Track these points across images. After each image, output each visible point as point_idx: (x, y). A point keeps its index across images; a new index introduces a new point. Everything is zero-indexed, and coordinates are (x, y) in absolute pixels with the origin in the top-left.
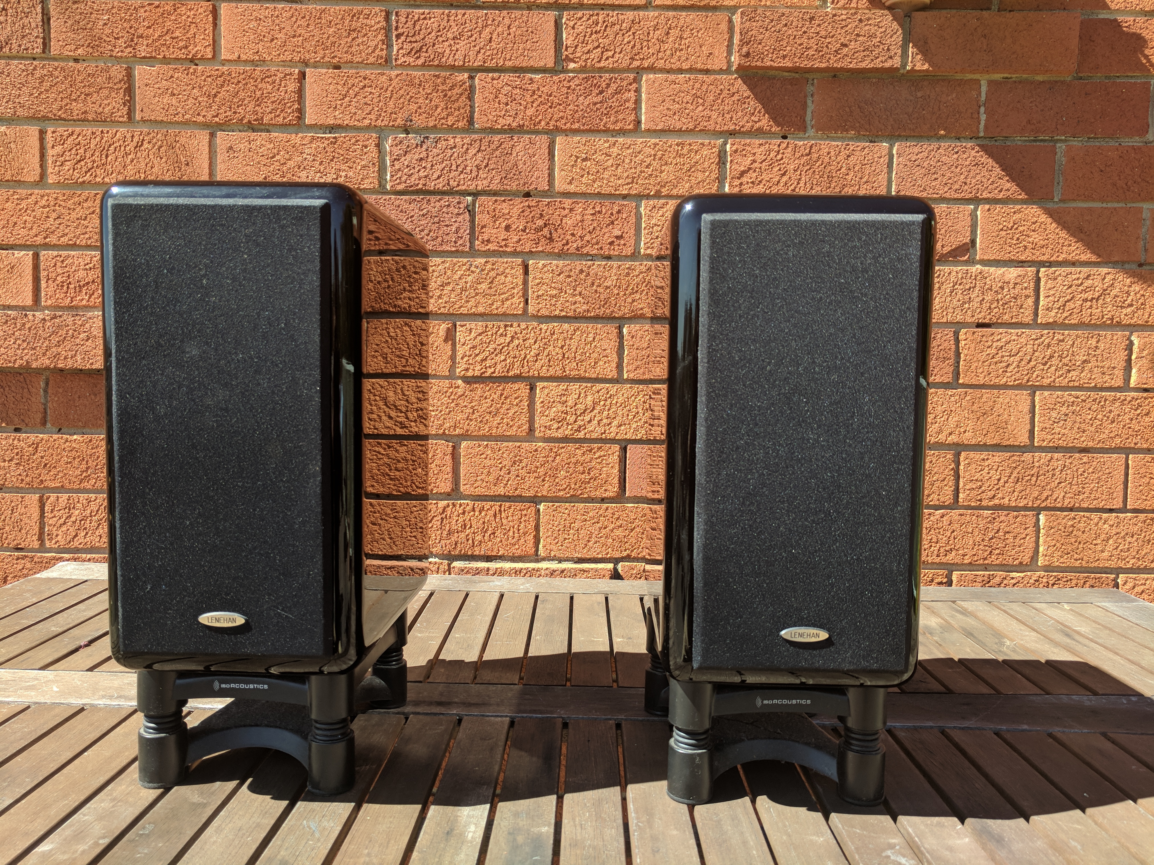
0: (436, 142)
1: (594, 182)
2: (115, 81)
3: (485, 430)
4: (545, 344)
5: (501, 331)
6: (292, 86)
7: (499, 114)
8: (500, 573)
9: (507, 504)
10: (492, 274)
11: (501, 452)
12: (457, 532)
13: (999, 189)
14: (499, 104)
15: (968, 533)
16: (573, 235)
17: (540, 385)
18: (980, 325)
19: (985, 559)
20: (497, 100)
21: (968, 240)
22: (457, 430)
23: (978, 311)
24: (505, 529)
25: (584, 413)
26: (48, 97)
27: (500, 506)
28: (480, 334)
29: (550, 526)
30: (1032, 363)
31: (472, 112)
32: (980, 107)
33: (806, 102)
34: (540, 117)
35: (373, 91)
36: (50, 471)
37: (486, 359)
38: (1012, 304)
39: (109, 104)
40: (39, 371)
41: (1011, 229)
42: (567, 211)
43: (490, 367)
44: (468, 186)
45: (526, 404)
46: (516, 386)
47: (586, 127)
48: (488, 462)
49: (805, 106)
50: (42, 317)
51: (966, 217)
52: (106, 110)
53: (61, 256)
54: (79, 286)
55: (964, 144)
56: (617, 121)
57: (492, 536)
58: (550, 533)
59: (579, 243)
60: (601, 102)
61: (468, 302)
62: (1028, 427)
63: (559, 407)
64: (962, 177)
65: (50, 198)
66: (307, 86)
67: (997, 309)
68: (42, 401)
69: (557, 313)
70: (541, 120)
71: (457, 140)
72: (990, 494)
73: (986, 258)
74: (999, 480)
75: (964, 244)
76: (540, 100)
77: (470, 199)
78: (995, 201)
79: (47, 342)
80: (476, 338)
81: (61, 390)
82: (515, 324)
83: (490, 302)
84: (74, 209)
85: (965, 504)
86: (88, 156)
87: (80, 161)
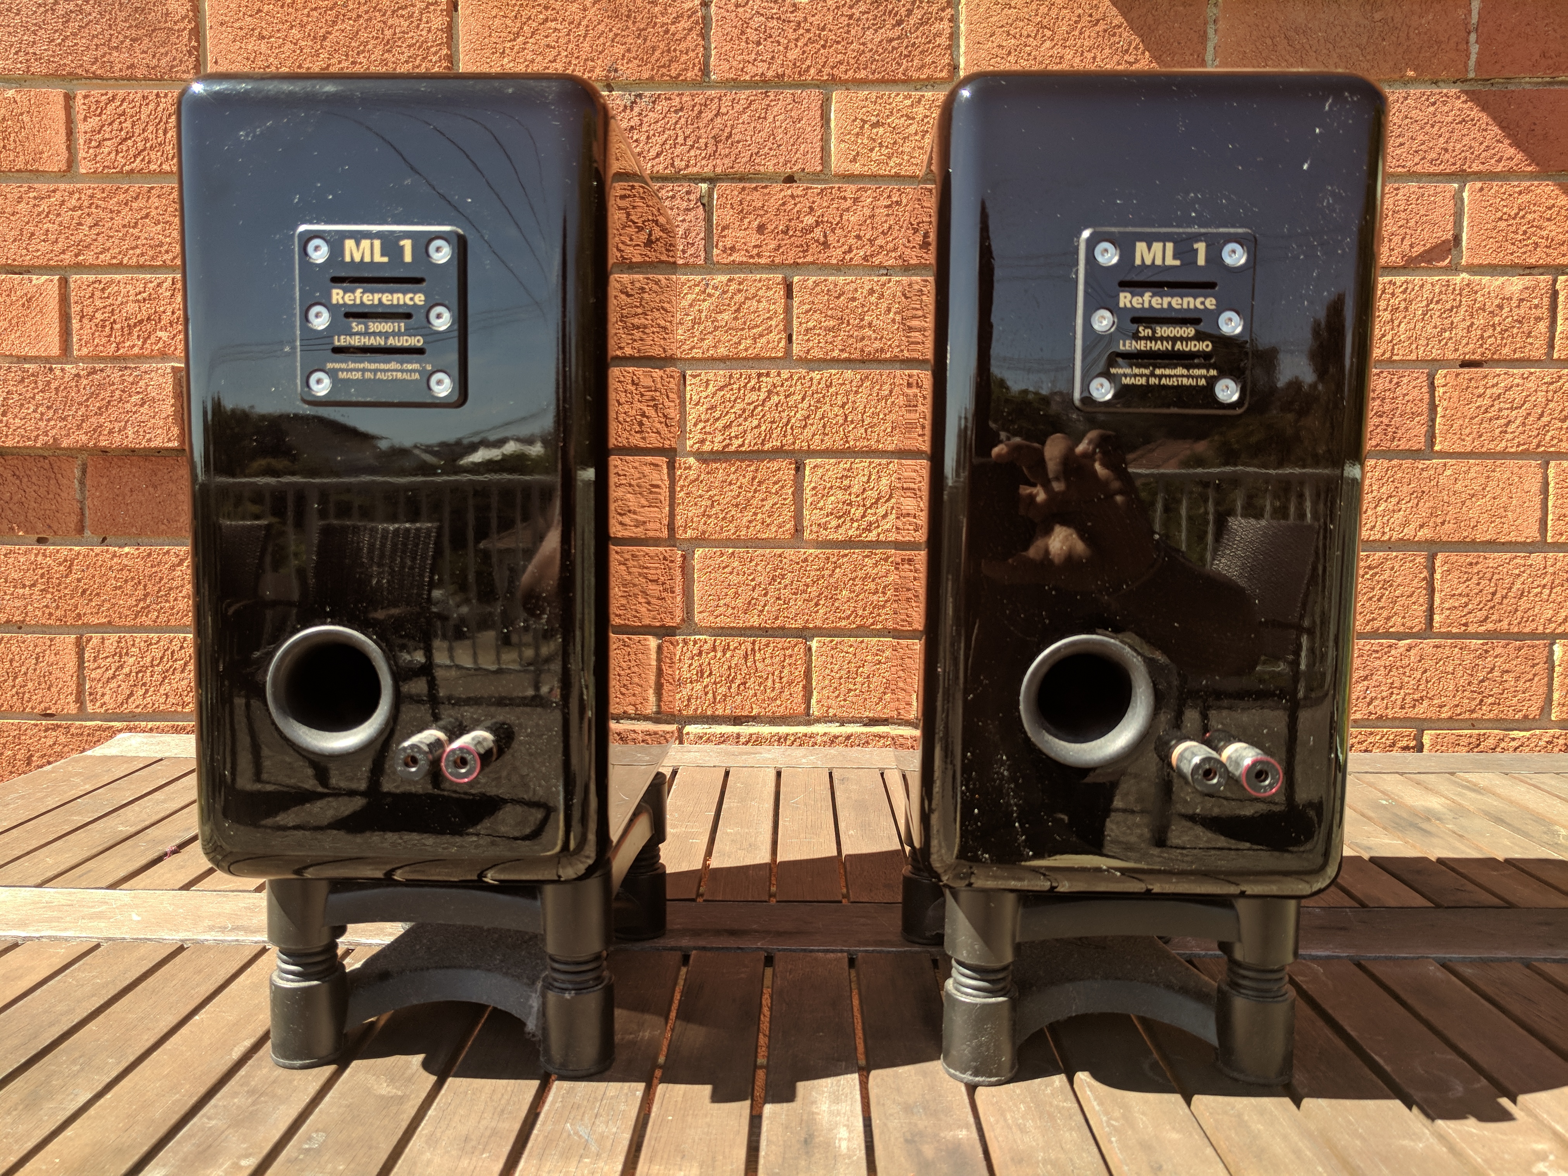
0: (654, 102)
1: (890, 158)
2: (176, 19)
3: (730, 532)
4: (818, 401)
5: (753, 382)
6: (438, 21)
7: (747, 58)
8: (757, 741)
9: (764, 640)
10: (739, 298)
11: (754, 563)
12: (691, 682)
13: (1496, 158)
14: (748, 43)
15: (1448, 673)
16: (858, 237)
17: (810, 463)
18: (1465, 364)
19: (1472, 711)
20: (744, 37)
21: (1449, 236)
22: (689, 531)
23: (1464, 342)
24: (761, 677)
25: (876, 503)
26: (76, 44)
27: (754, 643)
28: (721, 389)
29: (828, 671)
30: (1545, 419)
31: (707, 57)
32: (1469, 33)
33: (1205, 32)
34: (808, 63)
35: (559, 26)
36: (91, 600)
37: (730, 426)
38: (1515, 331)
39: (167, 53)
40: (72, 453)
41: (1514, 219)
42: (849, 203)
43: (736, 437)
44: (702, 167)
45: (790, 491)
46: (775, 465)
47: (876, 76)
48: (734, 579)
49: (1203, 38)
50: (74, 371)
51: (1446, 201)
52: (163, 62)
53: (100, 282)
54: (129, 326)
55: (1445, 91)
56: (923, 66)
57: (742, 687)
58: (827, 682)
59: (868, 250)
60: (899, 38)
61: (703, 340)
62: (1538, 514)
63: (840, 495)
64: (1442, 141)
65: (83, 196)
66: (461, 21)
67: (1493, 339)
68: (78, 496)
69: (835, 354)
70: (809, 67)
71: (684, 99)
72: (1480, 615)
73: (1476, 262)
74: (1494, 594)
75: (1444, 242)
76: (808, 36)
77: (704, 186)
78: (1492, 176)
79: (83, 409)
80: (715, 394)
81: (104, 481)
82: (773, 372)
83: (735, 339)
84: (119, 212)
85: (1443, 630)
86: (137, 132)
87: (125, 140)
